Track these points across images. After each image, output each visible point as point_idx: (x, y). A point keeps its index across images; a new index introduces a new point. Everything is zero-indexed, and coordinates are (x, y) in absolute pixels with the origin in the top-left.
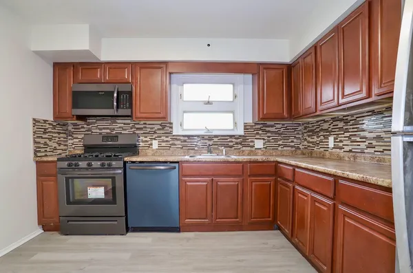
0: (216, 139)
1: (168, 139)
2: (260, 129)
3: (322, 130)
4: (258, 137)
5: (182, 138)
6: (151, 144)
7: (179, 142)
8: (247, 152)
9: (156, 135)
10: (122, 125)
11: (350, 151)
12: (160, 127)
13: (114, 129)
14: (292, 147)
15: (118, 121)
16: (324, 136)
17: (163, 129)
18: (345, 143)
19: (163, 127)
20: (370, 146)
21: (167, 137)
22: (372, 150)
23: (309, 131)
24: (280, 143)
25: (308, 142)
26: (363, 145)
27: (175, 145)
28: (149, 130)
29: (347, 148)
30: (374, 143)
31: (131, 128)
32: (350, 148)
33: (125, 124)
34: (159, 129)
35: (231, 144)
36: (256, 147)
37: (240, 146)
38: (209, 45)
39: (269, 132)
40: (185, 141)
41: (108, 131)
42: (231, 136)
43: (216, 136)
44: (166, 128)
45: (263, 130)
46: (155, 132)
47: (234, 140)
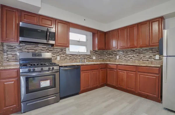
0: (81, 56)
1: (64, 56)
2: (94, 53)
3: (114, 54)
4: (94, 55)
5: (69, 55)
6: (57, 58)
7: (68, 57)
8: (91, 61)
9: (59, 54)
10: (42, 48)
11: (125, 60)
12: (61, 50)
13: (37, 50)
14: (102, 59)
15: (39, 46)
16: (115, 56)
17: (62, 51)
18: (123, 58)
19: (62, 50)
20: (131, 58)
21: (64, 55)
22: (132, 59)
23: (108, 54)
24: (99, 57)
25: (108, 57)
26: (129, 58)
27: (67, 58)
28: (55, 51)
29: (124, 59)
30: (132, 58)
31: (47, 50)
32: (125, 59)
33: (43, 47)
34: (60, 51)
35: (86, 58)
36: (94, 59)
37: (89, 59)
38: (85, 20)
39: (97, 54)
40: (71, 57)
41: (33, 51)
42: (86, 55)
43: (81, 55)
44: (63, 51)
45: (95, 53)
46: (58, 53)
47: (87, 56)
